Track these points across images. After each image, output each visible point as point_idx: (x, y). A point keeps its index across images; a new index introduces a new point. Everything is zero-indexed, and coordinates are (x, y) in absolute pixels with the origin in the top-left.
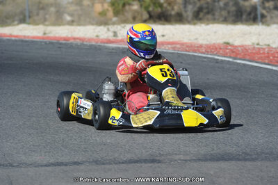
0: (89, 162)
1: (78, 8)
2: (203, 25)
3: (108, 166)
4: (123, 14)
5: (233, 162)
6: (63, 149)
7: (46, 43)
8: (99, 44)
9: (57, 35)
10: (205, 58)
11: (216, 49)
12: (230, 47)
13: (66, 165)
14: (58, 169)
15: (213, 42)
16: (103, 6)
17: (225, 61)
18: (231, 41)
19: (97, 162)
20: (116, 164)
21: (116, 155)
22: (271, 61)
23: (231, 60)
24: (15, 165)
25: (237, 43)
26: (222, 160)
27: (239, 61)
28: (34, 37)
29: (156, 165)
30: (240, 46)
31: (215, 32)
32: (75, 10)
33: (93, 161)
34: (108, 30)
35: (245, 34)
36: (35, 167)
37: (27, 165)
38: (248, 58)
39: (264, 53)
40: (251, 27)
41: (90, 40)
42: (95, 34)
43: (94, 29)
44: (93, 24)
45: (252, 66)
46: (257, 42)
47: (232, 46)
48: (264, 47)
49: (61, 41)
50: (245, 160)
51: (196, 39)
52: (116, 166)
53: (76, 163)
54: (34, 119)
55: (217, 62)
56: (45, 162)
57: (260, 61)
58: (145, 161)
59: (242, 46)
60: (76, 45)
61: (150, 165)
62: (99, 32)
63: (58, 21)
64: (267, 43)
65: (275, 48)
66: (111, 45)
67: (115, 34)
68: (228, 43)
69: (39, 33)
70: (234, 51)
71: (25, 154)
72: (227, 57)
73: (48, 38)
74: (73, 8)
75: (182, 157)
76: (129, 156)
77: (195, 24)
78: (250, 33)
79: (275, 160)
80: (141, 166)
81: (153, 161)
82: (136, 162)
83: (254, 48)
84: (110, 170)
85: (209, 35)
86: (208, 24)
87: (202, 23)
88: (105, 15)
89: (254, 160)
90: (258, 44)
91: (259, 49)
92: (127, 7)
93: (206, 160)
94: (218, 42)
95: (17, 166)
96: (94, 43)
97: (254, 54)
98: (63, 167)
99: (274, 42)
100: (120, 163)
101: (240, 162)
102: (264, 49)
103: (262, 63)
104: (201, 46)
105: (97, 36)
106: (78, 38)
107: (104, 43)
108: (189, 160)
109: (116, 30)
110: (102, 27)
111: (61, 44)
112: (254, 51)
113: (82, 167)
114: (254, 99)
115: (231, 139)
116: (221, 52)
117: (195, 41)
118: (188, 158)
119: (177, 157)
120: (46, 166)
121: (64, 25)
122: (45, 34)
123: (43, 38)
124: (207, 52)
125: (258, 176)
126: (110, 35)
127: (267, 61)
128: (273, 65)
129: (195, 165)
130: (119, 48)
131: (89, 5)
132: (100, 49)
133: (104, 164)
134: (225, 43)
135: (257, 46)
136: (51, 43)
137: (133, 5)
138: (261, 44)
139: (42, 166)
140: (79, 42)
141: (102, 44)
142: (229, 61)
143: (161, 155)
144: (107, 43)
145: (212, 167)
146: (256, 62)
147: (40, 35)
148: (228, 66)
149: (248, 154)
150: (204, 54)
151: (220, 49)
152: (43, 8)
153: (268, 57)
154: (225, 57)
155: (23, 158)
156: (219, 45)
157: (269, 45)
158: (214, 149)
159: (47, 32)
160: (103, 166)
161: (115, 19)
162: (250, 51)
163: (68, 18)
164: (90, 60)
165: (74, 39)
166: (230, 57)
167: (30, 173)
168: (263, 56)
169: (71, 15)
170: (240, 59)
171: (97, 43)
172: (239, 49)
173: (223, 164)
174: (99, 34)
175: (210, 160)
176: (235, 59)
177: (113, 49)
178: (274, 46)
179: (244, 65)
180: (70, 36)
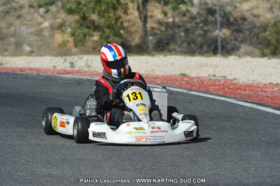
1: (38, 38)
2: (161, 56)
4: (83, 45)
6: (9, 181)
8: (55, 75)
9: (14, 66)
11: (172, 80)
12: (186, 79)
15: (170, 73)
16: (63, 37)
17: (180, 92)
18: (187, 72)
22: (226, 93)
23: (185, 91)
25: (193, 75)
27: (193, 93)
30: (196, 78)
31: (172, 64)
32: (36, 41)
35: (202, 66)
38: (203, 89)
39: (219, 85)
40: (209, 58)
41: (46, 71)
42: (52, 65)
43: (51, 60)
44: (51, 55)
45: (206, 98)
46: (213, 73)
47: (189, 77)
48: (220, 79)
51: (153, 70)
55: (171, 94)
57: (215, 92)
59: (198, 78)
60: (32, 75)
62: (56, 63)
63: (18, 50)
64: (224, 75)
65: (231, 80)
66: (67, 76)
67: (72, 65)
68: (184, 75)
70: (190, 83)
72: (182, 89)
73: (5, 68)
74: (32, 38)
77: (153, 55)
78: (207, 65)
83: (210, 79)
85: (166, 66)
86: (166, 55)
87: (160, 54)
88: (65, 46)
90: (214, 76)
91: (215, 80)
92: (88, 38)
94: (175, 73)
96: (50, 74)
97: (209, 85)
99: (231, 74)
102: (220, 81)
103: (216, 95)
104: (157, 77)
105: (54, 67)
106: (34, 69)
107: (60, 74)
109: (73, 61)
110: (59, 58)
111: (16, 74)
112: (210, 83)
115: (178, 170)
116: (177, 83)
117: (152, 73)
121: (22, 55)
126: (67, 66)
127: (221, 93)
128: (227, 97)
130: (75, 79)
132: (55, 80)
134: (181, 74)
135: (213, 78)
136: (7, 74)
137: (93, 36)
138: (217, 75)
140: (35, 73)
141: (58, 75)
142: (183, 93)
144: (63, 74)
146: (211, 94)
148: (182, 97)
151: (176, 80)
152: (2, 39)
153: (224, 89)
154: (180, 88)
156: (175, 76)
157: (225, 77)
159: (4, 63)
161: (74, 50)
162: (205, 83)
163: (27, 49)
165: (31, 69)
166: (185, 89)
168: (218, 87)
169: (30, 45)
170: (194, 91)
171: (53, 73)
172: (195, 80)
174: (56, 65)
176: (191, 90)
177: (68, 80)
178: (230, 78)
179: (198, 96)
180: (26, 66)
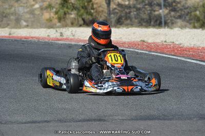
0: (55, 121)
1: (32, 16)
2: (125, 28)
3: (68, 124)
4: (65, 21)
5: (156, 121)
7: (12, 40)
8: (50, 41)
9: (19, 35)
10: (129, 51)
11: (136, 45)
12: (145, 44)
13: (39, 122)
14: (34, 125)
15: (133, 40)
16: (50, 15)
17: (143, 53)
18: (146, 39)
19: (60, 121)
20: (74, 122)
21: (74, 116)
22: (176, 53)
23: (147, 52)
24: (3, 122)
25: (150, 41)
26: (149, 119)
27: (153, 53)
28: (3, 37)
29: (102, 122)
30: (152, 43)
31: (134, 33)
32: (30, 18)
33: (58, 120)
34: (57, 31)
35: (156, 35)
36: (18, 124)
37: (12, 123)
38: (159, 51)
39: (170, 48)
40: (159, 29)
41: (43, 38)
42: (47, 35)
45: (163, 57)
46: (164, 40)
47: (147, 43)
48: (170, 44)
49: (23, 40)
50: (165, 120)
51: (121, 38)
52: (75, 124)
53: (46, 121)
54: (12, 92)
55: (137, 54)
56: (24, 121)
57: (168, 53)
58: (95, 120)
59: (154, 43)
61: (98, 122)
62: (49, 33)
63: (17, 24)
64: (172, 41)
65: (178, 45)
66: (59, 42)
67: (61, 34)
68: (144, 41)
69: (6, 33)
70: (149, 47)
71: (9, 115)
72: (144, 50)
73: (13, 37)
74: (28, 16)
75: (120, 118)
76: (82, 117)
77: (118, 28)
78: (160, 34)
79: (185, 120)
80: (92, 124)
81: (100, 120)
82: (88, 120)
83: (163, 44)
84: (71, 126)
85: (129, 35)
86: (128, 28)
87: (123, 27)
88: (51, 21)
89: (170, 119)
90: (165, 42)
91: (166, 45)
92: (67, 16)
93: (137, 120)
94: (136, 40)
95: (5, 123)
96: (47, 41)
97: (163, 48)
98: (37, 124)
99: (177, 41)
100: (77, 121)
101: (161, 121)
102: (170, 45)
103: (169, 55)
104: (125, 43)
105: (48, 36)
106: (34, 37)
107: (54, 40)
108: (125, 120)
109: (62, 31)
110: (52, 30)
111: (23, 41)
113: (51, 124)
114: (166, 79)
115: (153, 106)
116: (139, 47)
117: (120, 40)
118: (124, 118)
119: (117, 118)
120: (25, 123)
121: (23, 28)
122: (10, 34)
123: (9, 37)
124: (129, 47)
125: (174, 130)
126: (58, 35)
127: (173, 53)
128: (177, 56)
129: (130, 122)
130: (66, 44)
131: (39, 14)
132: (52, 45)
133: (65, 122)
134: (141, 41)
135: (164, 43)
136: (16, 41)
137: (71, 14)
138: (167, 41)
139: (22, 123)
140: (36, 40)
141: (53, 42)
143: (105, 116)
144: (56, 41)
145: (142, 124)
147: (7, 35)
148: (146, 56)
149: (166, 116)
150: (127, 48)
151: (139, 45)
152: (5, 17)
153: (174, 51)
154: (142, 50)
155: (8, 118)
156: (137, 42)
157: (173, 42)
158: (141, 113)
159: (11, 33)
160: (65, 123)
161: (58, 24)
162: (160, 47)
163: (25, 24)
164: (46, 52)
165: (32, 37)
166: (146, 51)
167: (15, 128)
168: (170, 49)
169: (26, 21)
170: (154, 52)
171: (49, 40)
172: (152, 45)
173: (150, 123)
175: (140, 119)
176: (151, 52)
177: (61, 45)
178: (177, 43)
179: (157, 56)
180: (28, 36)
